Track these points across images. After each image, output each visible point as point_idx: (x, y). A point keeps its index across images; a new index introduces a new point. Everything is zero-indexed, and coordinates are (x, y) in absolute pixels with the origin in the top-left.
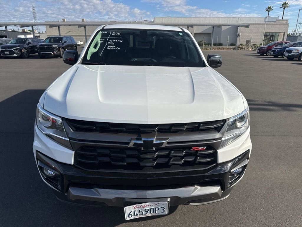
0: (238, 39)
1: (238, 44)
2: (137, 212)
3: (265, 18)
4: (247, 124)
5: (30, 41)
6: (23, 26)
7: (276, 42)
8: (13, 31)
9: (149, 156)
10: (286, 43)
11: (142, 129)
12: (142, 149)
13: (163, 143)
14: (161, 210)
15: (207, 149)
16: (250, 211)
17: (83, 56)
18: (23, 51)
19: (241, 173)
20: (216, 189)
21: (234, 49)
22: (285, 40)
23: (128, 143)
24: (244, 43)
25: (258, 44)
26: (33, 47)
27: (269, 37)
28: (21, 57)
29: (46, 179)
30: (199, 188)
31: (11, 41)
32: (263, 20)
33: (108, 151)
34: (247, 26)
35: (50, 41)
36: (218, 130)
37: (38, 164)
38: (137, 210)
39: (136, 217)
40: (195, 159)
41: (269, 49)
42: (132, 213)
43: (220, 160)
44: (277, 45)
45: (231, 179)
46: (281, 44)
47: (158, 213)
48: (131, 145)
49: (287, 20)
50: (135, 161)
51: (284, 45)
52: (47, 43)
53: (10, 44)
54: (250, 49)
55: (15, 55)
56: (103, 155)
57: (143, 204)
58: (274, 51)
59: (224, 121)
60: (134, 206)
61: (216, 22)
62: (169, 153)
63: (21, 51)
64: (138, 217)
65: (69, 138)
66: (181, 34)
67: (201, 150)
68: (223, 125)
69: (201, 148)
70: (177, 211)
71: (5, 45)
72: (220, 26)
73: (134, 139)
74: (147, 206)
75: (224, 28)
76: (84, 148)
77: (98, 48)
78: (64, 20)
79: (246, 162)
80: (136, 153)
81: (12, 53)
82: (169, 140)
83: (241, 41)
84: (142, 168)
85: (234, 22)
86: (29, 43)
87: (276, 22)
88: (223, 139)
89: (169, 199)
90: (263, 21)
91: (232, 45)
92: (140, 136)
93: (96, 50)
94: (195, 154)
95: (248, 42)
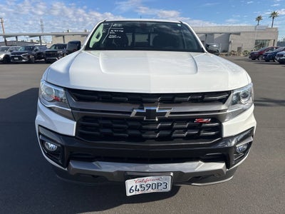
0: (230, 46)
1: (230, 50)
2: (138, 187)
3: (256, 27)
4: (251, 101)
5: (38, 48)
6: (31, 36)
7: (266, 47)
8: (23, 41)
9: (151, 127)
10: (276, 48)
11: (144, 99)
12: (145, 119)
13: (166, 113)
14: (163, 186)
15: (211, 122)
16: (255, 195)
17: (85, 44)
18: (31, 57)
19: (245, 152)
20: (220, 166)
21: (226, 55)
22: (275, 46)
23: (130, 113)
24: (236, 50)
25: (249, 51)
26: (39, 54)
27: (260, 44)
28: (29, 62)
29: (47, 155)
30: (203, 164)
31: (21, 49)
32: (254, 28)
33: (110, 122)
34: (238, 34)
35: (55, 48)
36: (223, 101)
37: (39, 138)
38: (138, 185)
39: (137, 193)
40: (199, 133)
41: (260, 54)
42: (134, 188)
43: (226, 134)
44: (268, 50)
45: (236, 157)
46: (272, 49)
47: (161, 189)
48: (133, 115)
49: (276, 29)
50: (137, 132)
51: (275, 50)
52: (53, 49)
53: (19, 51)
54: (242, 55)
55: (24, 61)
56: (105, 126)
57: (145, 178)
58: (266, 56)
59: (229, 92)
60: (136, 179)
61: (209, 30)
62: (172, 125)
63: (29, 56)
64: (140, 192)
65: (71, 108)
66: (179, 25)
67: (205, 123)
68: (228, 97)
69: (205, 120)
70: (178, 194)
71: (15, 51)
72: (212, 34)
73: (136, 109)
74: (149, 180)
75: (216, 36)
76: (85, 118)
77: (100, 38)
78: (68, 31)
79: (251, 139)
80: (138, 124)
81: (21, 58)
82: (172, 111)
83: (233, 48)
84: (144, 140)
85: (226, 31)
86: (37, 50)
87: (266, 30)
88: (228, 111)
89: (172, 174)
90: (253, 30)
91: (224, 51)
92: (142, 106)
93: (98, 40)
94: (199, 127)
95: (239, 49)
